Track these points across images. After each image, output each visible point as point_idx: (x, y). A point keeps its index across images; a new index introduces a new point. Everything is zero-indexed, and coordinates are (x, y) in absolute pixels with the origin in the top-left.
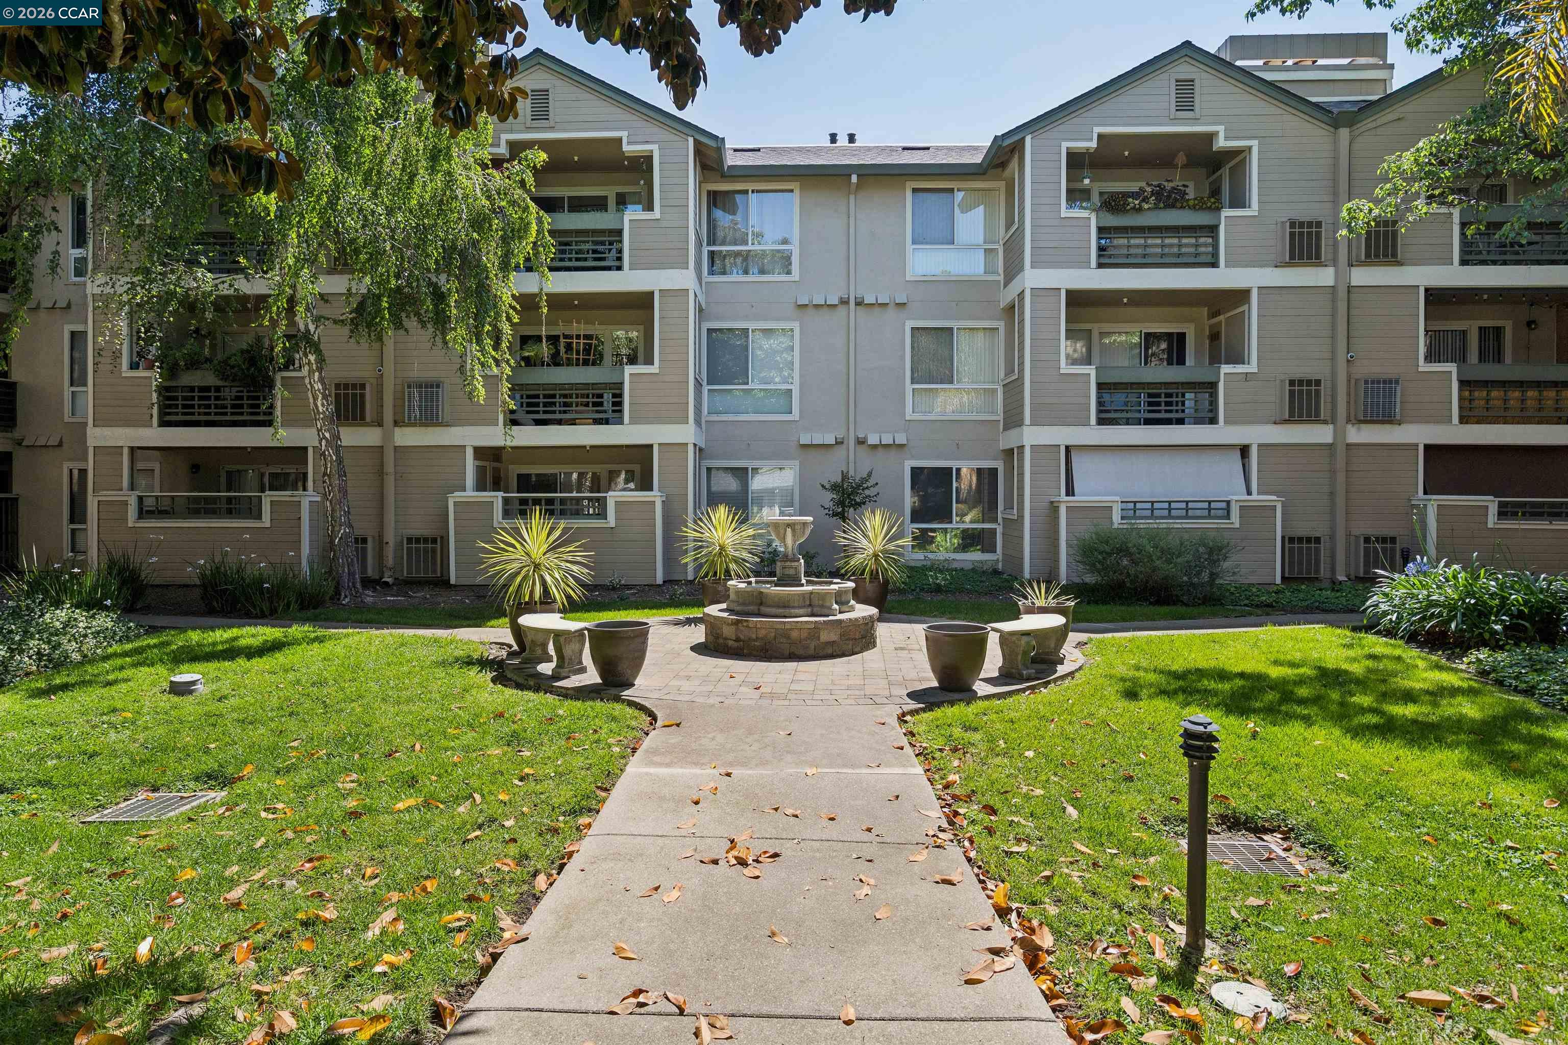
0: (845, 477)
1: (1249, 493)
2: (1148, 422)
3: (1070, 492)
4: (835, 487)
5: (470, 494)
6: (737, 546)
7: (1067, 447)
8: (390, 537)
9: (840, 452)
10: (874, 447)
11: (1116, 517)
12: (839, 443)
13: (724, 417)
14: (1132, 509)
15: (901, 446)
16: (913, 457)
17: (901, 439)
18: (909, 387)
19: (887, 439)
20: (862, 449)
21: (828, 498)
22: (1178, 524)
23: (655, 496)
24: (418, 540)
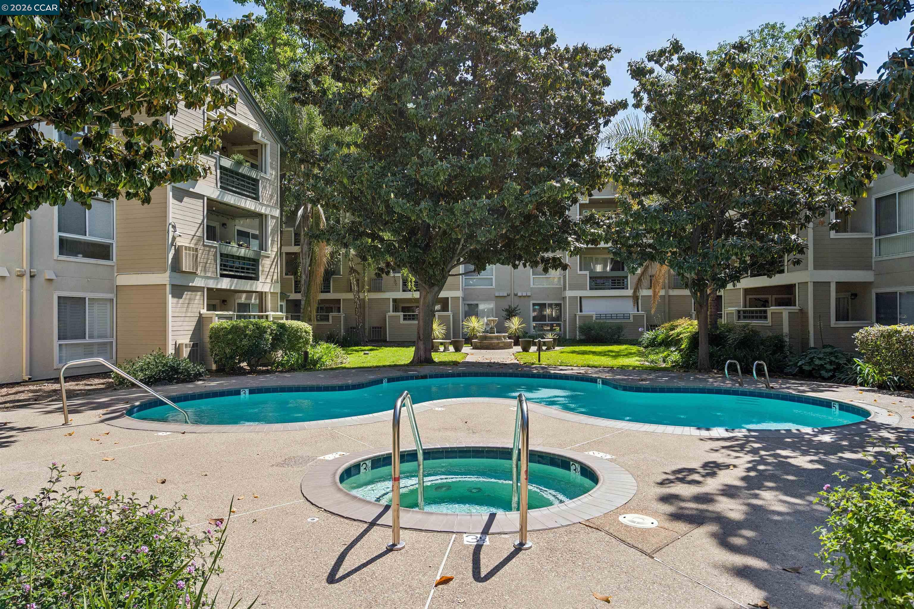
0: (510, 307)
1: (638, 311)
2: (612, 288)
3: (581, 311)
4: (507, 310)
5: (391, 313)
6: (478, 327)
7: (581, 298)
8: (367, 327)
9: (509, 298)
10: (520, 297)
11: (594, 318)
12: (508, 295)
13: (470, 287)
14: (599, 317)
15: (529, 296)
16: (533, 300)
17: (529, 294)
18: (532, 277)
19: (524, 294)
20: (516, 298)
21: (504, 314)
22: (608, 321)
23: (450, 313)
24: (376, 328)
